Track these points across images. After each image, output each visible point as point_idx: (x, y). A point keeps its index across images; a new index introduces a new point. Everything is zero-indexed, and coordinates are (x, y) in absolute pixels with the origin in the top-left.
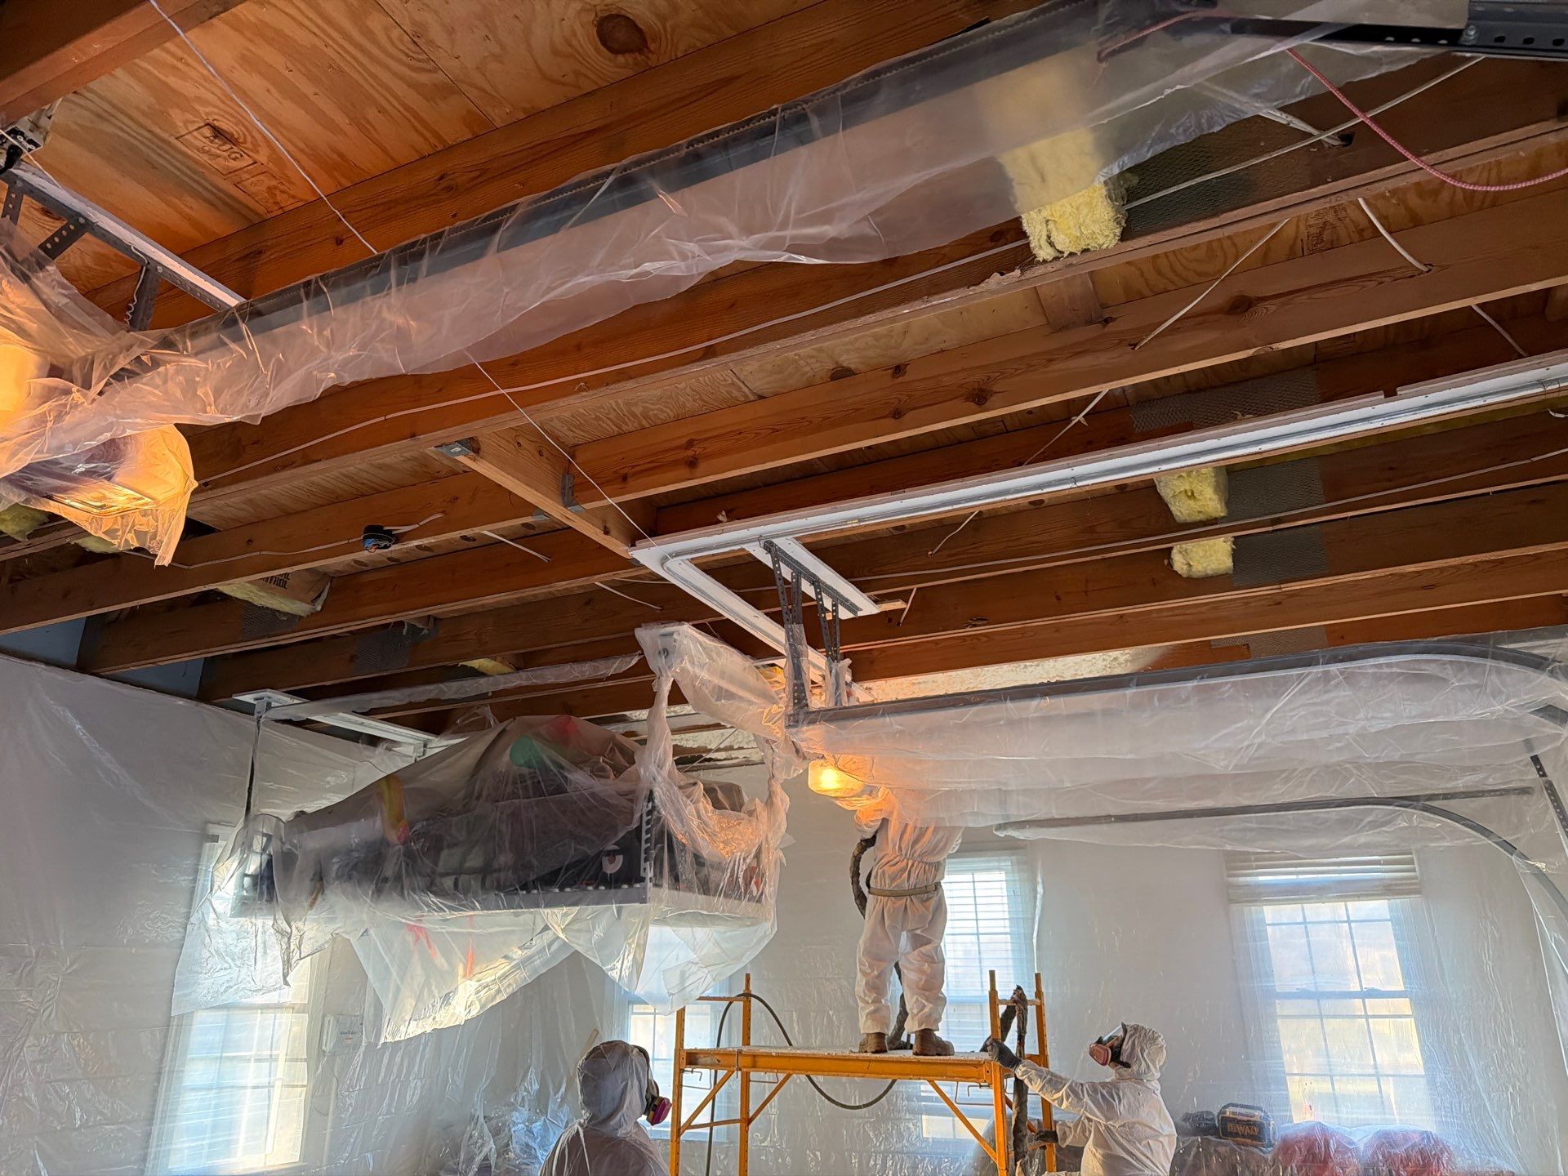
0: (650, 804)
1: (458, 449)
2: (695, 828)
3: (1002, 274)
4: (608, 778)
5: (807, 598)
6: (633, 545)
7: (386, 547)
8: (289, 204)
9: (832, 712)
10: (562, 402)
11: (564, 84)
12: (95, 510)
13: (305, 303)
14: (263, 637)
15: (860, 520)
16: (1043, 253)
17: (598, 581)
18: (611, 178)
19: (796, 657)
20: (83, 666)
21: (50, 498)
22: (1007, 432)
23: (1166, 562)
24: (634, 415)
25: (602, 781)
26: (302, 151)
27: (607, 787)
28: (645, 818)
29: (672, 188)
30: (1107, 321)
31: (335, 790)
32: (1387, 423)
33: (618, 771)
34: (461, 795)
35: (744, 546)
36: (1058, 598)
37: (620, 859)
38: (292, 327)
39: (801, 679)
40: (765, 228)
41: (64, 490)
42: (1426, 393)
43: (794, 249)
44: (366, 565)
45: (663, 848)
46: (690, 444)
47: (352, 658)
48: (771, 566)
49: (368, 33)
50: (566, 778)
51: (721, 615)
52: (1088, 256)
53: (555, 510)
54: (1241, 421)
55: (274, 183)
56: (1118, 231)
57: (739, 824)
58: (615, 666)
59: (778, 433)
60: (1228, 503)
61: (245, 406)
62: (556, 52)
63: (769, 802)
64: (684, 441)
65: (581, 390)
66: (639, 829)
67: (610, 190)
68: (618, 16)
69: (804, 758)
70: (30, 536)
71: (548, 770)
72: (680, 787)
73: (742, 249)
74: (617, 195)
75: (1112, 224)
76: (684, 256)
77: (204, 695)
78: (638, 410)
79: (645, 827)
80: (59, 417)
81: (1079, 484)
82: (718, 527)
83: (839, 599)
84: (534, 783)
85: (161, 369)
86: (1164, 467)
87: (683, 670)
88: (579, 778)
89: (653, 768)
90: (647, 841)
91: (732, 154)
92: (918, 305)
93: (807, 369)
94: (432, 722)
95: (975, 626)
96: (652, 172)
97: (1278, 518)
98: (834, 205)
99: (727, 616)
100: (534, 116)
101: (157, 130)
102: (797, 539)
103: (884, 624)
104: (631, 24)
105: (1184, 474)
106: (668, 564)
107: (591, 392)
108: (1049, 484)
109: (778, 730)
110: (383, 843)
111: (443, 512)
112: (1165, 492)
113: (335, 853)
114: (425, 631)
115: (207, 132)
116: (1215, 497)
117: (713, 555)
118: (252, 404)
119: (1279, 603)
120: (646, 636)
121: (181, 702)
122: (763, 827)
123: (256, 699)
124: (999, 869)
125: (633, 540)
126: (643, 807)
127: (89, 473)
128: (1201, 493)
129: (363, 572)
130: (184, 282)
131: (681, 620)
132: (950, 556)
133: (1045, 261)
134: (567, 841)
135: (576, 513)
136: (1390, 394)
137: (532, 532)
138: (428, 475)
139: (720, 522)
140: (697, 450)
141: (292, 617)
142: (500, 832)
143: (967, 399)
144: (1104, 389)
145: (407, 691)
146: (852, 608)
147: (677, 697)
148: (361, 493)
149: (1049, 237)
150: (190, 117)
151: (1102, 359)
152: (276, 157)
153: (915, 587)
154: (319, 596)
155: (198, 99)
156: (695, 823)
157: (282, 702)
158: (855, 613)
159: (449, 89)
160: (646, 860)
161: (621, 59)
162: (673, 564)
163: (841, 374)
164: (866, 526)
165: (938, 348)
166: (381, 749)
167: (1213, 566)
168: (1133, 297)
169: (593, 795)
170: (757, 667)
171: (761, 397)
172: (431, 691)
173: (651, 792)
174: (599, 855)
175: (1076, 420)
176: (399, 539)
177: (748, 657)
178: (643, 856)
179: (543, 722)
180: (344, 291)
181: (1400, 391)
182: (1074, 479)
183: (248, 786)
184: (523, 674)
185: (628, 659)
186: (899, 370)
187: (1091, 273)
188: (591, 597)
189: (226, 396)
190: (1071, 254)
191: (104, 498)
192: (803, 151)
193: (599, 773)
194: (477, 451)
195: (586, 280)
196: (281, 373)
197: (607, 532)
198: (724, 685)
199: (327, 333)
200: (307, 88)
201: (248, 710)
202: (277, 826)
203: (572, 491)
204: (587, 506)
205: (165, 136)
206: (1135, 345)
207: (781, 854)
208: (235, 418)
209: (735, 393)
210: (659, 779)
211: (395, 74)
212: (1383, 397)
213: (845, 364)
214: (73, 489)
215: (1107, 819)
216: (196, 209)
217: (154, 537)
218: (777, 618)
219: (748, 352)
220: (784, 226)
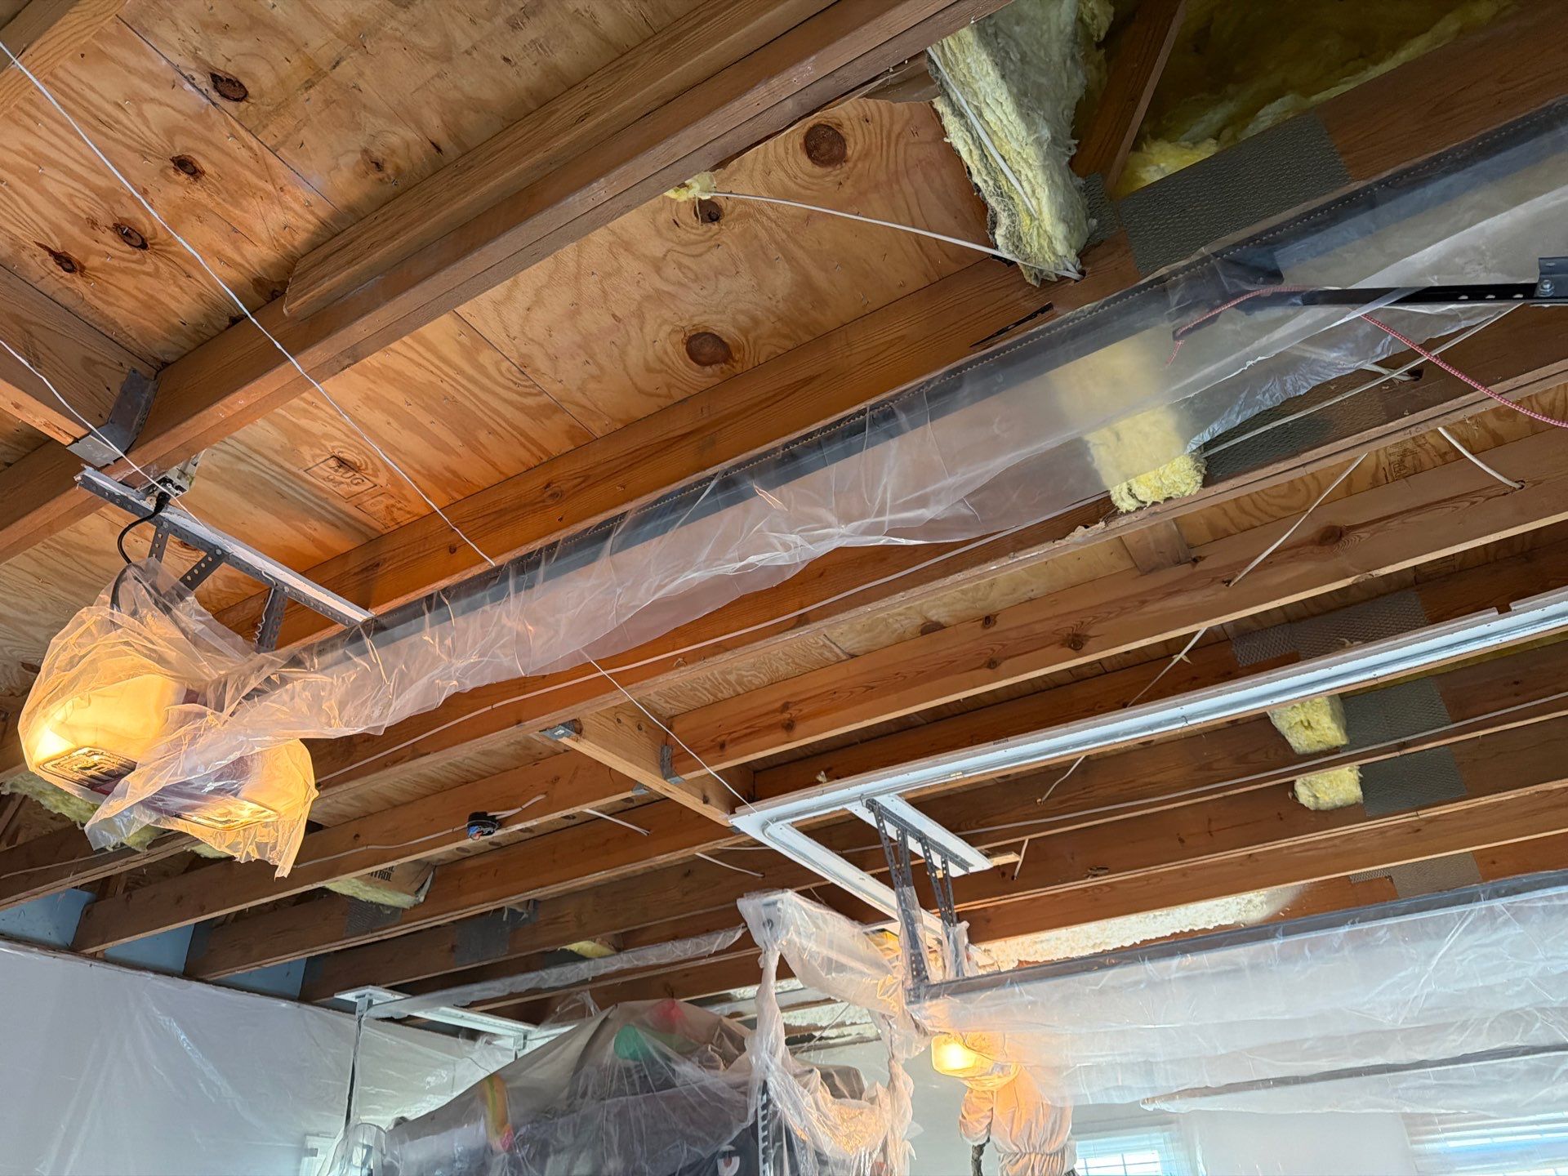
0: (765, 1097)
1: (561, 732)
2: (815, 1122)
3: (1086, 527)
4: (717, 1068)
5: (916, 856)
6: (733, 812)
7: (490, 833)
8: (404, 519)
9: (954, 985)
10: (661, 679)
11: (659, 396)
12: (220, 826)
13: (427, 615)
14: (367, 933)
15: (964, 772)
16: (1126, 504)
17: (699, 852)
18: (714, 483)
19: (910, 923)
20: (190, 973)
21: (179, 816)
22: (1106, 673)
23: (1290, 795)
24: (729, 683)
25: (713, 1072)
26: (418, 472)
27: (718, 1079)
28: (761, 1113)
29: (769, 486)
30: (1195, 561)
31: (434, 1091)
32: (1505, 639)
33: (729, 1060)
34: (565, 1093)
35: (845, 806)
36: (1181, 841)
37: (736, 1161)
38: (413, 638)
39: (918, 948)
40: (863, 516)
41: (192, 808)
42: (1543, 606)
43: (892, 533)
44: (469, 852)
45: (781, 1146)
46: (786, 707)
47: (453, 949)
48: (875, 825)
49: (481, 368)
50: (674, 1071)
51: (825, 880)
52: (1171, 504)
53: (656, 783)
54: (1350, 648)
55: (392, 501)
56: (1199, 478)
57: (861, 1114)
58: (719, 941)
59: (872, 690)
60: (1348, 730)
61: (369, 717)
62: (649, 370)
63: (891, 1086)
64: (778, 705)
65: (679, 665)
66: (755, 1124)
67: (713, 492)
68: (706, 333)
69: (926, 1034)
70: (149, 847)
71: (654, 1062)
72: (795, 1076)
73: (843, 536)
74: (719, 497)
75: (1193, 473)
76: (787, 547)
77: (306, 996)
78: (732, 678)
79: (761, 1124)
80: (194, 740)
81: (1190, 722)
82: (818, 788)
83: (947, 855)
84: (640, 1077)
85: (289, 686)
86: (1277, 700)
87: (789, 942)
88: (688, 1070)
89: (765, 1055)
90: (765, 1139)
91: (826, 451)
92: (1005, 561)
93: (896, 626)
94: (532, 1012)
95: (1096, 876)
96: (752, 475)
97: (1404, 743)
98: (928, 490)
99: (832, 880)
100: (631, 425)
101: (287, 465)
102: (900, 795)
103: (1000, 879)
104: (717, 339)
105: (1297, 705)
106: (769, 830)
107: (689, 667)
108: (1159, 724)
109: (894, 1004)
110: (488, 1150)
111: (545, 793)
112: (1281, 724)
113: (438, 1165)
114: (525, 916)
115: (333, 463)
116: (1334, 726)
117: (814, 817)
118: (377, 713)
119: (1418, 830)
120: (749, 906)
121: (284, 1004)
122: (887, 1116)
123: (357, 997)
124: (1151, 1147)
125: (732, 807)
126: (757, 1101)
127: (218, 791)
128: (1318, 722)
129: (465, 858)
130: (308, 599)
131: (783, 887)
132: (1061, 802)
133: (1128, 512)
134: (678, 1142)
135: (676, 784)
136: (1504, 609)
137: (631, 805)
138: (531, 757)
139: (818, 783)
140: (794, 711)
141: (396, 910)
142: (607, 1134)
143: (1063, 645)
144: (1202, 627)
145: (507, 981)
146: (963, 864)
147: (784, 971)
148: (468, 780)
149: (1130, 490)
150: (318, 452)
151: (1198, 598)
152: (394, 479)
153: (1027, 839)
154: (422, 886)
155: (326, 436)
156: (814, 1116)
157: (383, 999)
158: (967, 869)
159: (555, 408)
160: (765, 1162)
161: (708, 369)
162: (773, 829)
163: (931, 628)
164: (970, 777)
165: (1026, 597)
166: (481, 1042)
167: (1341, 796)
168: (1219, 535)
169: (704, 1089)
170: (866, 934)
171: (853, 656)
172: (532, 979)
173: (765, 1083)
174: (713, 1158)
175: (1177, 658)
176: (502, 824)
177: (856, 923)
178: (761, 1156)
179: (646, 1007)
180: (464, 602)
181: (1514, 606)
182: (1185, 718)
183: (348, 1092)
184: (624, 956)
185: (732, 933)
186: (988, 620)
187: (1175, 520)
188: (691, 868)
189: (349, 710)
190: (1154, 503)
191: (230, 813)
192: (894, 443)
193: (708, 1064)
194: (579, 731)
195: (695, 576)
196: (403, 684)
197: (706, 801)
198: (834, 955)
199: (448, 642)
200: (424, 419)
201: (349, 1008)
202: (378, 1137)
203: (671, 763)
204: (688, 776)
205: (294, 469)
206: (1229, 582)
207: (909, 1145)
208: (358, 730)
209: (827, 654)
210: (773, 1067)
211: (505, 400)
212: (1497, 613)
213: (934, 619)
214: (200, 806)
215: (1265, 1083)
216: (319, 530)
217: (274, 848)
218: (885, 879)
219: (840, 617)
220: (881, 512)
